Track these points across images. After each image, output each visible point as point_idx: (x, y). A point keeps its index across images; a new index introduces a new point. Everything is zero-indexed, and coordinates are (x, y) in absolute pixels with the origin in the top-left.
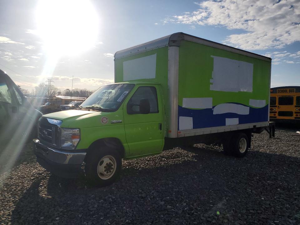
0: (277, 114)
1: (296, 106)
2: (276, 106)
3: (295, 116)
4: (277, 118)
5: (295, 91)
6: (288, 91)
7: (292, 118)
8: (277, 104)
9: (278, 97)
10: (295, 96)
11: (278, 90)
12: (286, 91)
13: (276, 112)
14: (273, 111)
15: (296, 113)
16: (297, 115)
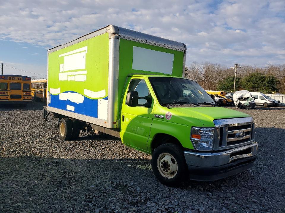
0: (9, 97)
1: (23, 91)
2: (8, 91)
3: (23, 98)
4: (9, 100)
5: (22, 79)
6: (17, 79)
7: (21, 100)
8: (9, 89)
9: (9, 83)
10: (23, 84)
11: (8, 77)
12: (15, 79)
13: (8, 96)
14: (5, 94)
15: (23, 96)
16: (24, 98)
